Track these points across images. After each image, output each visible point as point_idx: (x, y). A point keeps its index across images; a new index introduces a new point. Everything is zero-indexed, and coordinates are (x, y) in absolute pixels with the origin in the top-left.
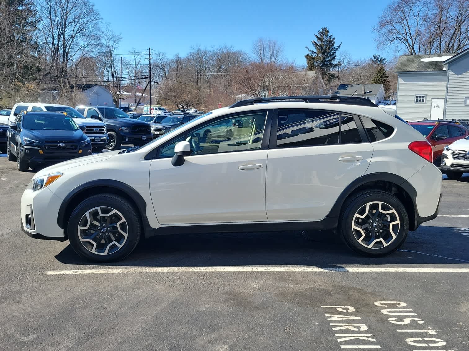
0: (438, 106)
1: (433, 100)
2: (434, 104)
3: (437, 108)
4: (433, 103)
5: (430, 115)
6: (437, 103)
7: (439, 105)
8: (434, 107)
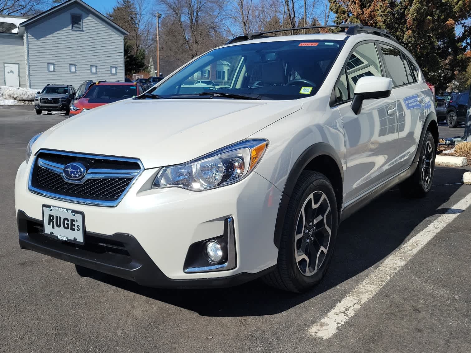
0: (12, 72)
1: (6, 65)
2: (7, 70)
3: (12, 73)
4: (5, 68)
5: (5, 80)
6: (11, 68)
7: (13, 70)
8: (8, 73)
